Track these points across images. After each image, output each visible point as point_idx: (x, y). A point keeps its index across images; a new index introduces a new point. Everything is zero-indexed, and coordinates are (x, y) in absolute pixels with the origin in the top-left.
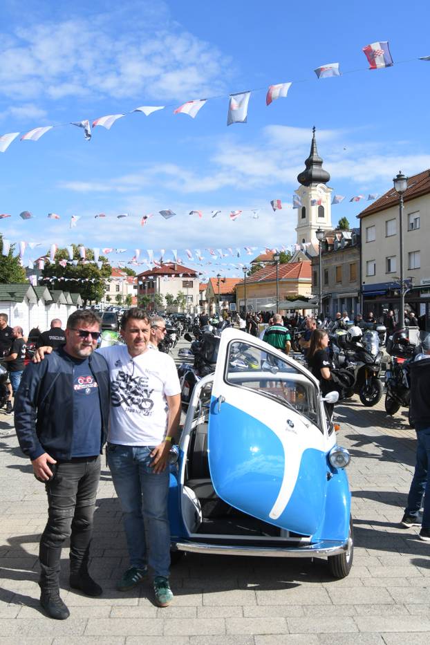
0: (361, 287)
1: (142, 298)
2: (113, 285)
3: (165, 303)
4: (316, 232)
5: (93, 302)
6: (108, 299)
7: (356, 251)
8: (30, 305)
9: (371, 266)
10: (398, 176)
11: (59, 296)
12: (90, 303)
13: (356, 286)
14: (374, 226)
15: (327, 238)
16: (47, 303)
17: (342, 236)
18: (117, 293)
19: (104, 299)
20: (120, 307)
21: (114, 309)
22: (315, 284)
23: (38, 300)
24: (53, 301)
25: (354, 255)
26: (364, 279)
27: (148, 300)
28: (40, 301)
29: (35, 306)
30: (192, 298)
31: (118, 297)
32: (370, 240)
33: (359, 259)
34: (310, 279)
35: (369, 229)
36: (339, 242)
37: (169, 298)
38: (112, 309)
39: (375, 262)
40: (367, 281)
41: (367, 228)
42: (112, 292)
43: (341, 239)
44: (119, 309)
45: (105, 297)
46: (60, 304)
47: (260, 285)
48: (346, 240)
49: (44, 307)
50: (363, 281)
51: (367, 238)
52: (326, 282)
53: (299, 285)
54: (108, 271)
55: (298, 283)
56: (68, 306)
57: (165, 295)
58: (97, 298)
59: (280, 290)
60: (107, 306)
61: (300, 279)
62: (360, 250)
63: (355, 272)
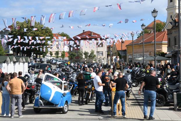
1: (71, 54)
3: (84, 57)
6: (51, 54)
8: (8, 64)
11: (19, 59)
12: (40, 57)
15: (176, 18)
16: (14, 63)
18: (57, 50)
19: (48, 54)
20: (58, 59)
21: (54, 61)
22: (169, 45)
23: (11, 62)
24: (17, 62)
27: (74, 55)
29: (9, 64)
31: (57, 53)
34: (167, 42)
37: (86, 54)
38: (53, 60)
44: (57, 61)
46: (20, 62)
47: (140, 46)
49: (13, 64)
53: (163, 46)
55: (162, 44)
56: (24, 63)
57: (84, 52)
58: (44, 54)
59: (151, 49)
60: (49, 58)
61: (163, 42)
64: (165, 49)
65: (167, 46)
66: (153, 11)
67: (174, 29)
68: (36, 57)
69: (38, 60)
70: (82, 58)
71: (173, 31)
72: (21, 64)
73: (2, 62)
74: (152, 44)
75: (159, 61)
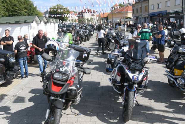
0: (149, 13)
1: (79, 20)
2: (70, 16)
3: (86, 21)
6: (69, 21)
9: (152, 6)
12: (64, 22)
13: (147, 13)
16: (45, 23)
19: (68, 21)
21: (71, 24)
22: (133, 13)
23: (41, 22)
24: (48, 22)
25: (147, 3)
27: (81, 20)
30: (94, 19)
31: (72, 20)
39: (154, 5)
40: (151, 11)
42: (70, 19)
44: (73, 24)
47: (116, 14)
52: (137, 12)
53: (128, 14)
54: (69, 12)
55: (127, 13)
56: (54, 23)
57: (86, 19)
58: (66, 20)
59: (122, 15)
60: (69, 23)
61: (128, 12)
62: (149, 1)
63: (147, 8)
64: (130, 15)
67: (137, 4)
68: (62, 22)
69: (63, 24)
70: (85, 22)
71: (136, 5)
72: (52, 24)
73: (29, 22)
74: (123, 13)
75: (126, 22)
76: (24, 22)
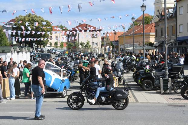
0: (177, 38)
1: (68, 44)
2: (54, 36)
4: (132, 19)
5: (42, 46)
6: (51, 45)
7: (174, 19)
9: (181, 27)
10: (143, 5)
11: (22, 49)
12: (41, 47)
13: (174, 37)
14: (182, 6)
15: (162, 12)
17: (169, 11)
18: (56, 41)
19: (48, 45)
21: (53, 50)
22: (156, 36)
24: (20, 52)
25: (174, 21)
26: (178, 34)
27: (71, 46)
28: (16, 52)
29: (13, 54)
31: (56, 44)
32: (181, 14)
33: (176, 23)
34: (154, 33)
35: (181, 8)
36: (167, 14)
37: (82, 44)
38: (52, 50)
39: (183, 25)
40: (180, 35)
41: (180, 7)
42: (54, 40)
43: (168, 13)
44: (56, 50)
45: (49, 43)
46: (23, 52)
47: (131, 37)
48: (171, 13)
49: (17, 54)
50: (178, 35)
51: (180, 13)
52: (162, 35)
53: (151, 36)
57: (80, 42)
58: (45, 44)
60: (49, 48)
61: (151, 33)
62: (177, 19)
63: (174, 30)
64: (152, 40)
65: (154, 36)
66: (142, 6)
69: (39, 50)
70: (79, 48)
71: (160, 23)
73: (7, 52)
74: (142, 35)
75: (148, 50)
76: (2, 52)
